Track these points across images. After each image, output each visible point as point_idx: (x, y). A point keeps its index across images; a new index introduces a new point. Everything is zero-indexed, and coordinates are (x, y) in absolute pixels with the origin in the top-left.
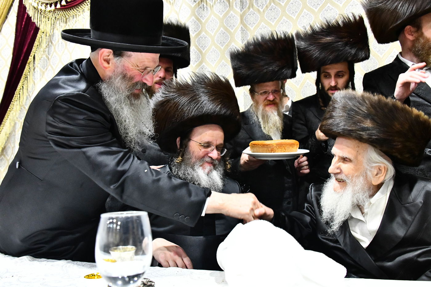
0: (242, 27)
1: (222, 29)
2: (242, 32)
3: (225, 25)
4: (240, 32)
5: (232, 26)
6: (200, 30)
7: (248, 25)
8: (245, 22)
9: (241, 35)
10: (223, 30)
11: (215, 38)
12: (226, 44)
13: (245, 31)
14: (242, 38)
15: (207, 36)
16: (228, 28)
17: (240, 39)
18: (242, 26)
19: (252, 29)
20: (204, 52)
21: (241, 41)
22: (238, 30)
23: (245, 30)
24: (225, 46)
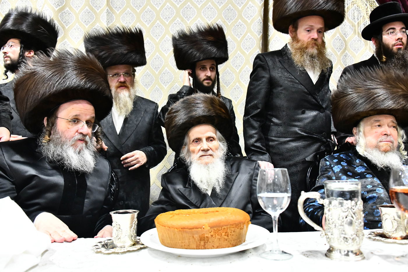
0: (107, 10)
1: (87, 8)
2: (107, 15)
3: (91, 4)
4: (106, 14)
5: (98, 7)
6: (64, 4)
7: (114, 8)
8: (111, 5)
9: (106, 17)
10: (89, 9)
11: (80, 16)
12: (91, 23)
13: (110, 14)
14: (107, 20)
15: (71, 13)
16: (94, 7)
17: (105, 21)
18: (107, 8)
19: (118, 13)
20: (67, 28)
21: (106, 23)
22: (104, 12)
23: (111, 12)
24: (90, 25)
